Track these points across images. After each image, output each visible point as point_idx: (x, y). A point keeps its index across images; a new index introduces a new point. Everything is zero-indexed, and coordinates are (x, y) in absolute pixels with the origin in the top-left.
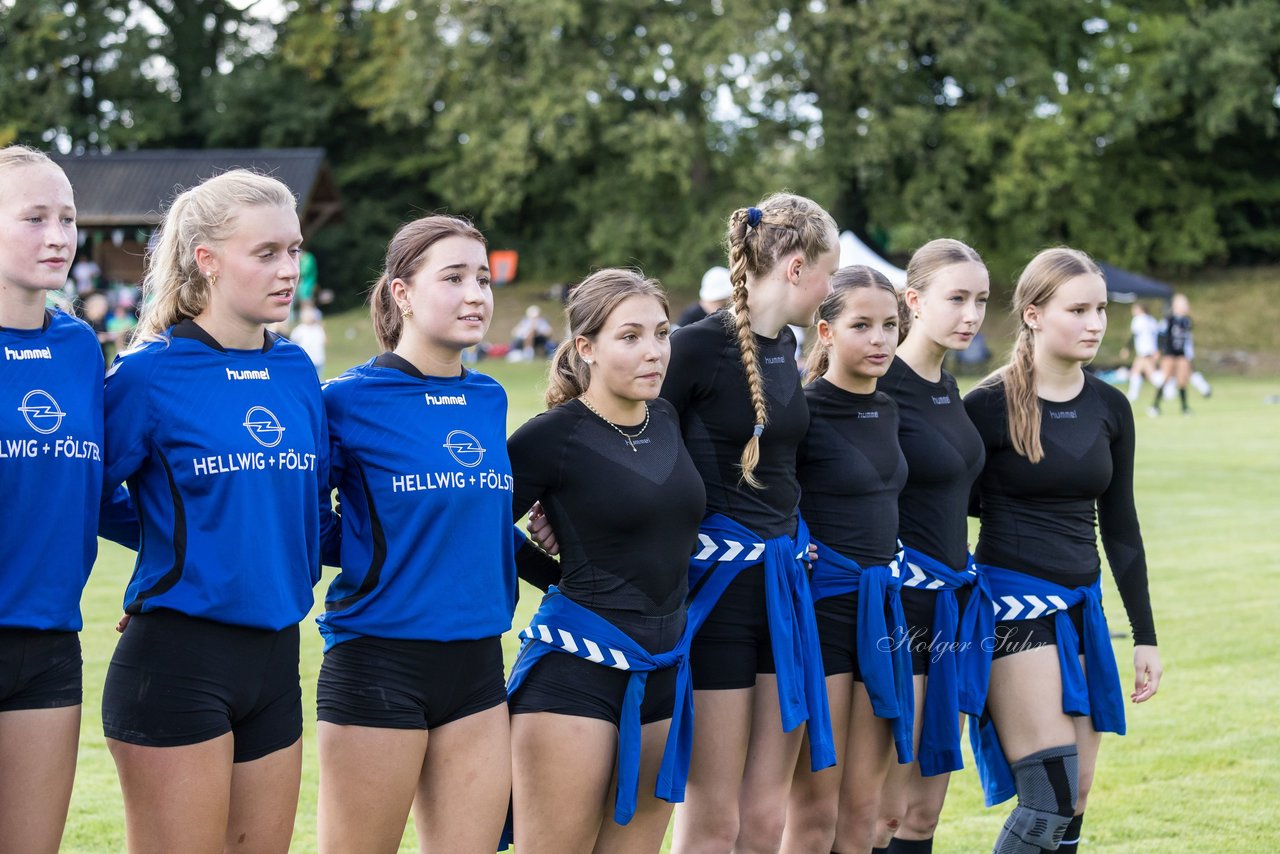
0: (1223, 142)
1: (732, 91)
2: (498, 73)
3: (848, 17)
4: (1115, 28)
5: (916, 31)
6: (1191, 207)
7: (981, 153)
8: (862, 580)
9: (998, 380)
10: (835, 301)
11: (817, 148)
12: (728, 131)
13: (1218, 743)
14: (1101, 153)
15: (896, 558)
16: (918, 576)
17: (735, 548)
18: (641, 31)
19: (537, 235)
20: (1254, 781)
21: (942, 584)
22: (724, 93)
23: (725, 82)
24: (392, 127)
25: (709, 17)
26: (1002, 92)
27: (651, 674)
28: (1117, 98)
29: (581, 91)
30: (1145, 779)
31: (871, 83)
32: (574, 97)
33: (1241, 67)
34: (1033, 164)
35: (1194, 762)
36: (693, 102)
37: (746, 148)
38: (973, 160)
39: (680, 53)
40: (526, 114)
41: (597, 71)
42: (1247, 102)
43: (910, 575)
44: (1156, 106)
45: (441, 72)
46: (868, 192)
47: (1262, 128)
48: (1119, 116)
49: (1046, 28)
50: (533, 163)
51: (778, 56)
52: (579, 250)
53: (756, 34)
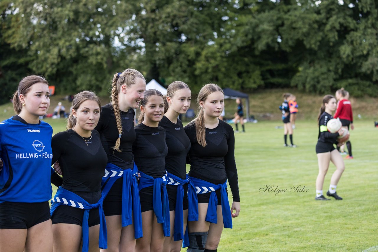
0: (263, 52)
1: (119, 38)
2: (49, 33)
3: (153, 16)
4: (231, 19)
5: (173, 20)
6: (253, 71)
7: (192, 56)
8: (154, 182)
9: (193, 123)
10: (145, 99)
11: (144, 54)
12: (117, 49)
13: (263, 229)
14: (227, 56)
15: (165, 175)
16: (172, 181)
17: (115, 173)
18: (91, 20)
19: (61, 81)
20: (273, 240)
21: (179, 183)
22: (116, 38)
23: (117, 35)
24: (17, 49)
25: (112, 16)
26: (198, 38)
27: (90, 210)
28: (232, 39)
29: (74, 38)
30: (241, 240)
31: (160, 35)
32: (71, 40)
33: (268, 30)
34: (207, 59)
35: (256, 234)
36: (107, 41)
37: (123, 54)
38: (190, 58)
39: (103, 27)
40: (57, 45)
41: (78, 32)
42: (269, 40)
43: (170, 181)
44: (243, 42)
45: (32, 32)
46: (159, 68)
47: (274, 48)
48: (232, 45)
49: (211, 19)
50: (59, 60)
51: (132, 27)
52: (73, 85)
53: (126, 22)
